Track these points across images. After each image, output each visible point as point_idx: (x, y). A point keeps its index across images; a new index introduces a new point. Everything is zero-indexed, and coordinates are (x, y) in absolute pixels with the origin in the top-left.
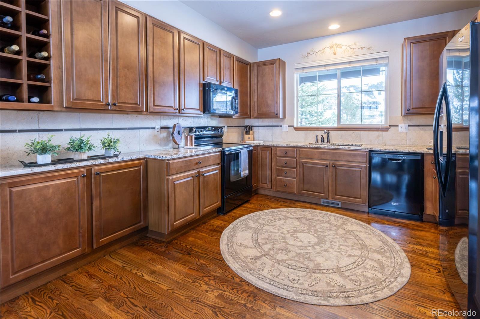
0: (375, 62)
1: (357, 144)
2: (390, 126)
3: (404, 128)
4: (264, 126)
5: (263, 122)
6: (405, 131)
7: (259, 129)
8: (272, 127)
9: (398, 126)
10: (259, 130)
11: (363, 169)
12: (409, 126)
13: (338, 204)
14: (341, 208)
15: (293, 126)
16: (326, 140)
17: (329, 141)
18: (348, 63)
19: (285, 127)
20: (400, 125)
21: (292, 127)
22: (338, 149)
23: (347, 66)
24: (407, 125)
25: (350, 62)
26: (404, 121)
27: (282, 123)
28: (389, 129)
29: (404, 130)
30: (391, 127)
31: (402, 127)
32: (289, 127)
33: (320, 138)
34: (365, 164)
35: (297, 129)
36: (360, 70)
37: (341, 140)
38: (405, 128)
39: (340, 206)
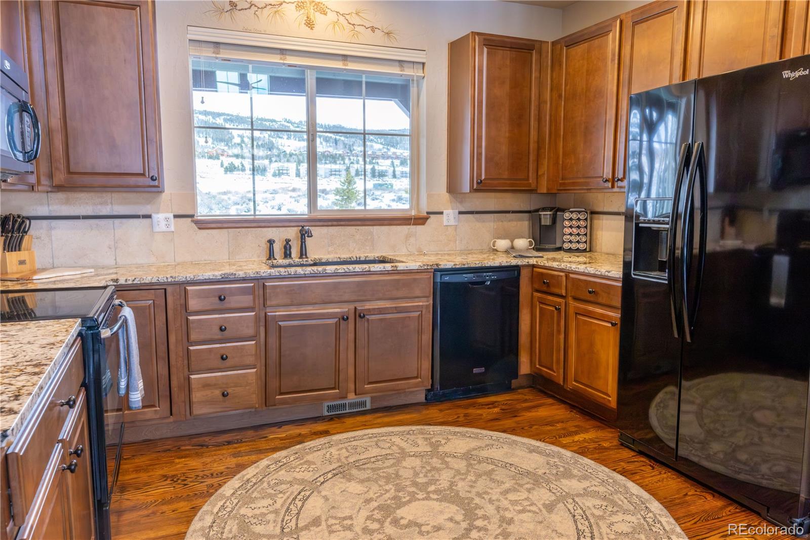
0: (398, 69)
1: (369, 255)
2: (428, 213)
3: (452, 217)
4: (77, 218)
5: (67, 202)
6: (454, 224)
7: (51, 228)
8: (110, 221)
9: (442, 213)
10: (53, 232)
11: (423, 313)
12: (460, 213)
13: (363, 404)
14: (374, 411)
15: (192, 216)
16: (295, 252)
17: (306, 255)
18: (340, 58)
19: (162, 219)
20: (445, 212)
21: (190, 219)
22: (370, 273)
23: (338, 65)
24: (457, 211)
25: (345, 57)
26: (451, 202)
27: (149, 207)
28: (427, 219)
29: (452, 222)
30: (431, 216)
31: (450, 216)
32: (179, 220)
33: (278, 248)
34: (425, 299)
35: (203, 225)
36: (361, 82)
37: (330, 249)
38: (455, 218)
39: (368, 407)
